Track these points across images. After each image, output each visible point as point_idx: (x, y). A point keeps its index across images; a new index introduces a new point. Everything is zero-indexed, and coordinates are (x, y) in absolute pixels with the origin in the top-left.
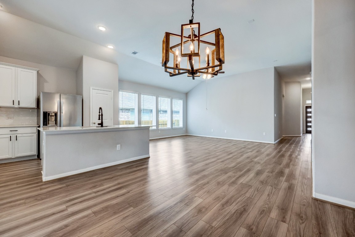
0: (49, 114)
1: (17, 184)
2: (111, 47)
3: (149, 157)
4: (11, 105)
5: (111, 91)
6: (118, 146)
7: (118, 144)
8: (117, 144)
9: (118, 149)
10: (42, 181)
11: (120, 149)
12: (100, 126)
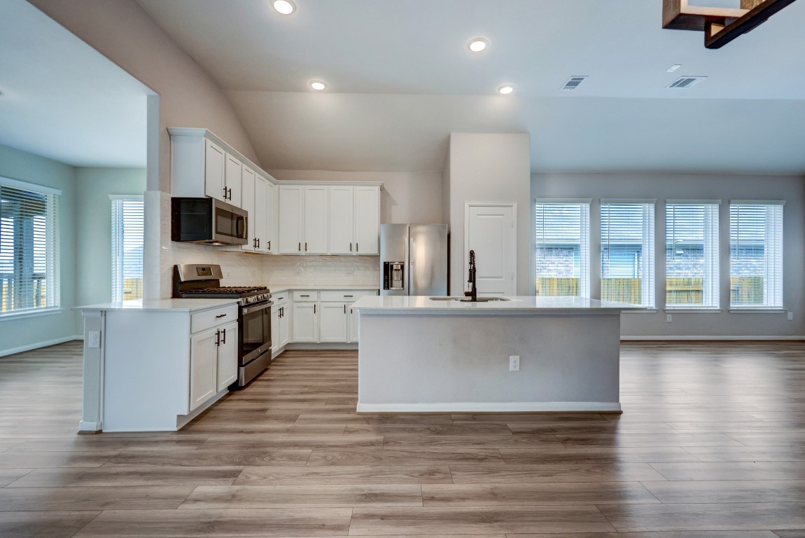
0: (392, 266)
1: (327, 401)
2: (507, 90)
3: (620, 413)
4: (346, 251)
5: (511, 206)
6: (512, 358)
7: (515, 354)
8: (511, 355)
9: (511, 368)
10: (354, 410)
11: (518, 369)
12: (470, 298)
